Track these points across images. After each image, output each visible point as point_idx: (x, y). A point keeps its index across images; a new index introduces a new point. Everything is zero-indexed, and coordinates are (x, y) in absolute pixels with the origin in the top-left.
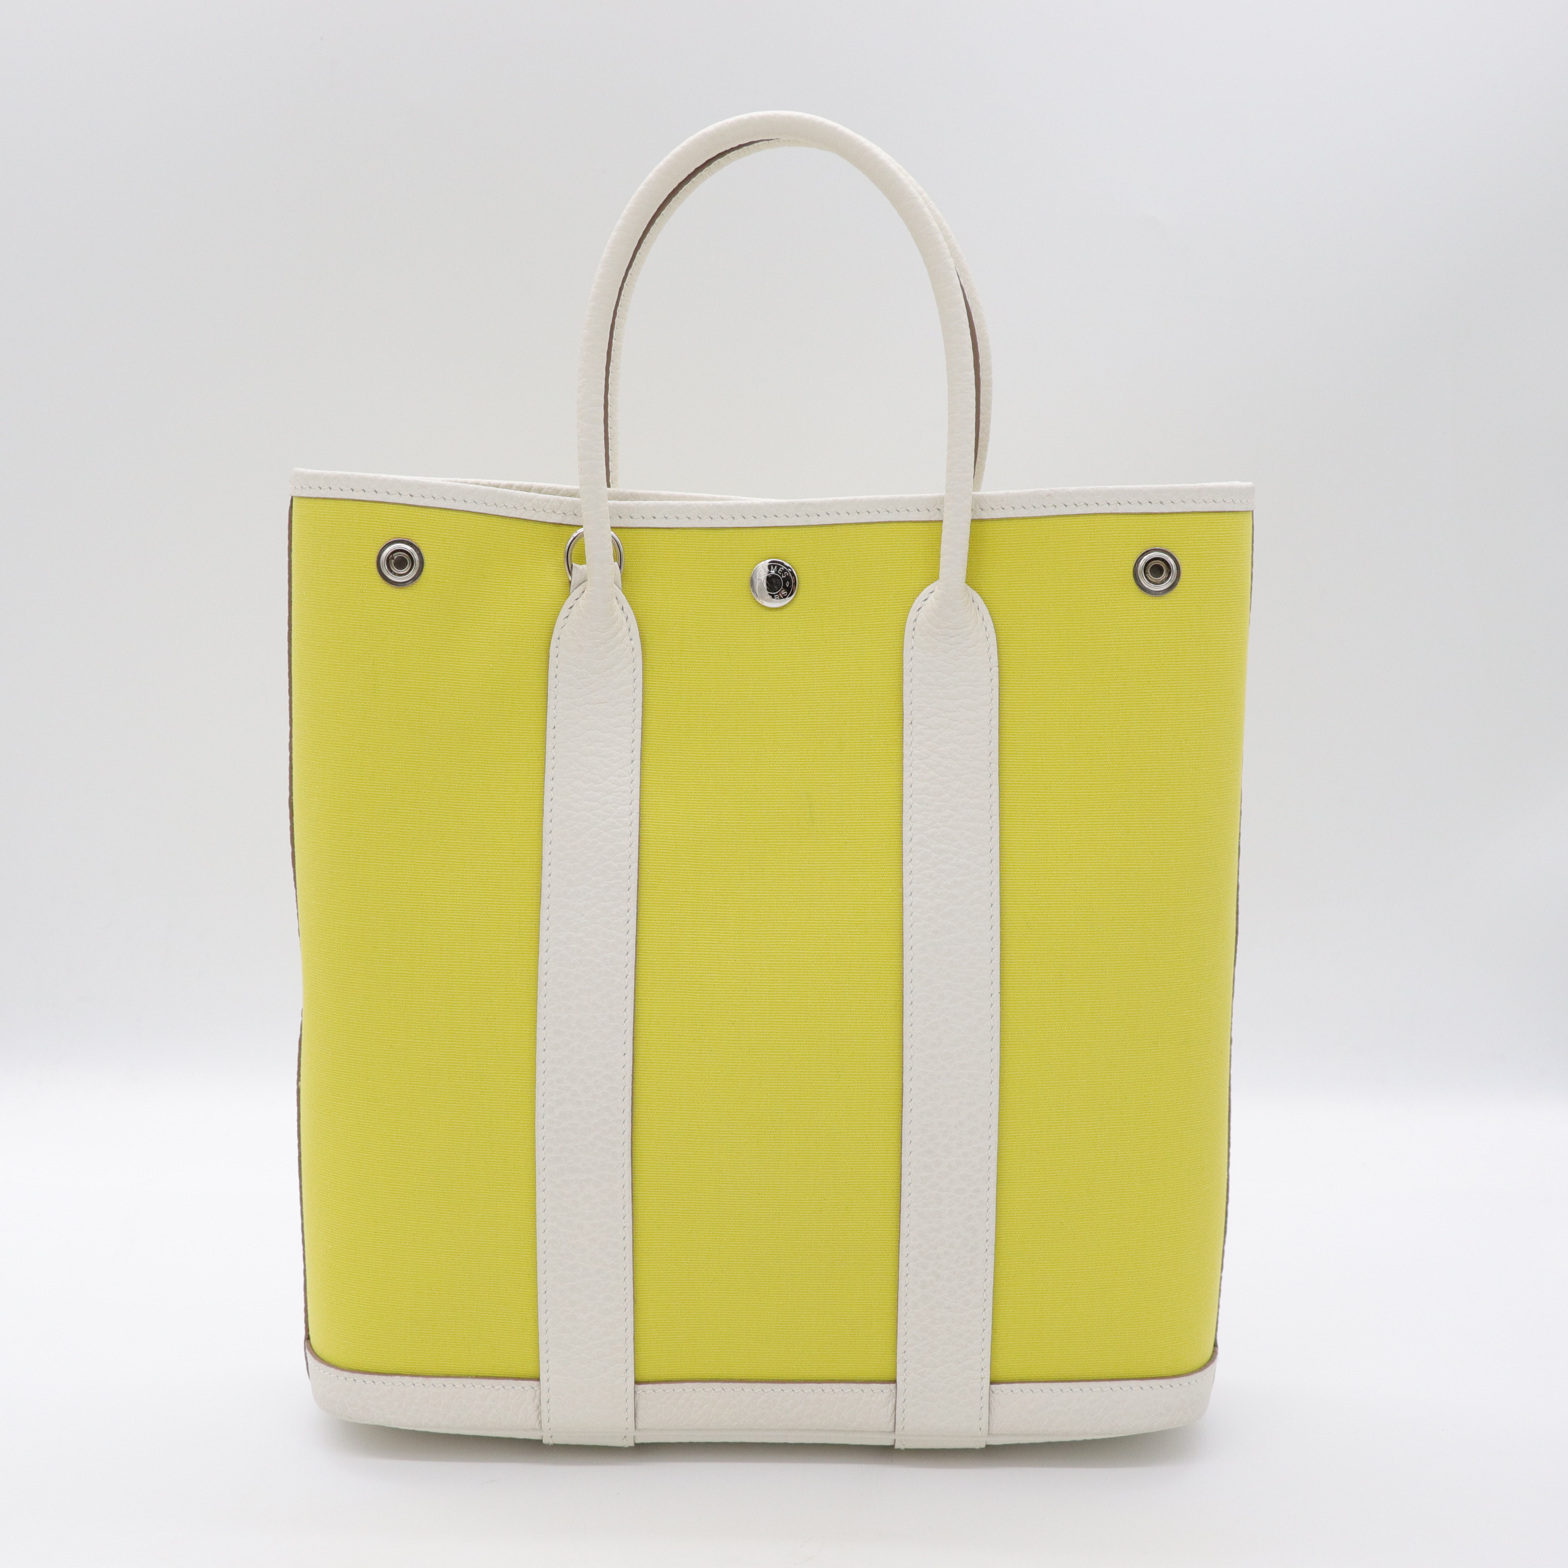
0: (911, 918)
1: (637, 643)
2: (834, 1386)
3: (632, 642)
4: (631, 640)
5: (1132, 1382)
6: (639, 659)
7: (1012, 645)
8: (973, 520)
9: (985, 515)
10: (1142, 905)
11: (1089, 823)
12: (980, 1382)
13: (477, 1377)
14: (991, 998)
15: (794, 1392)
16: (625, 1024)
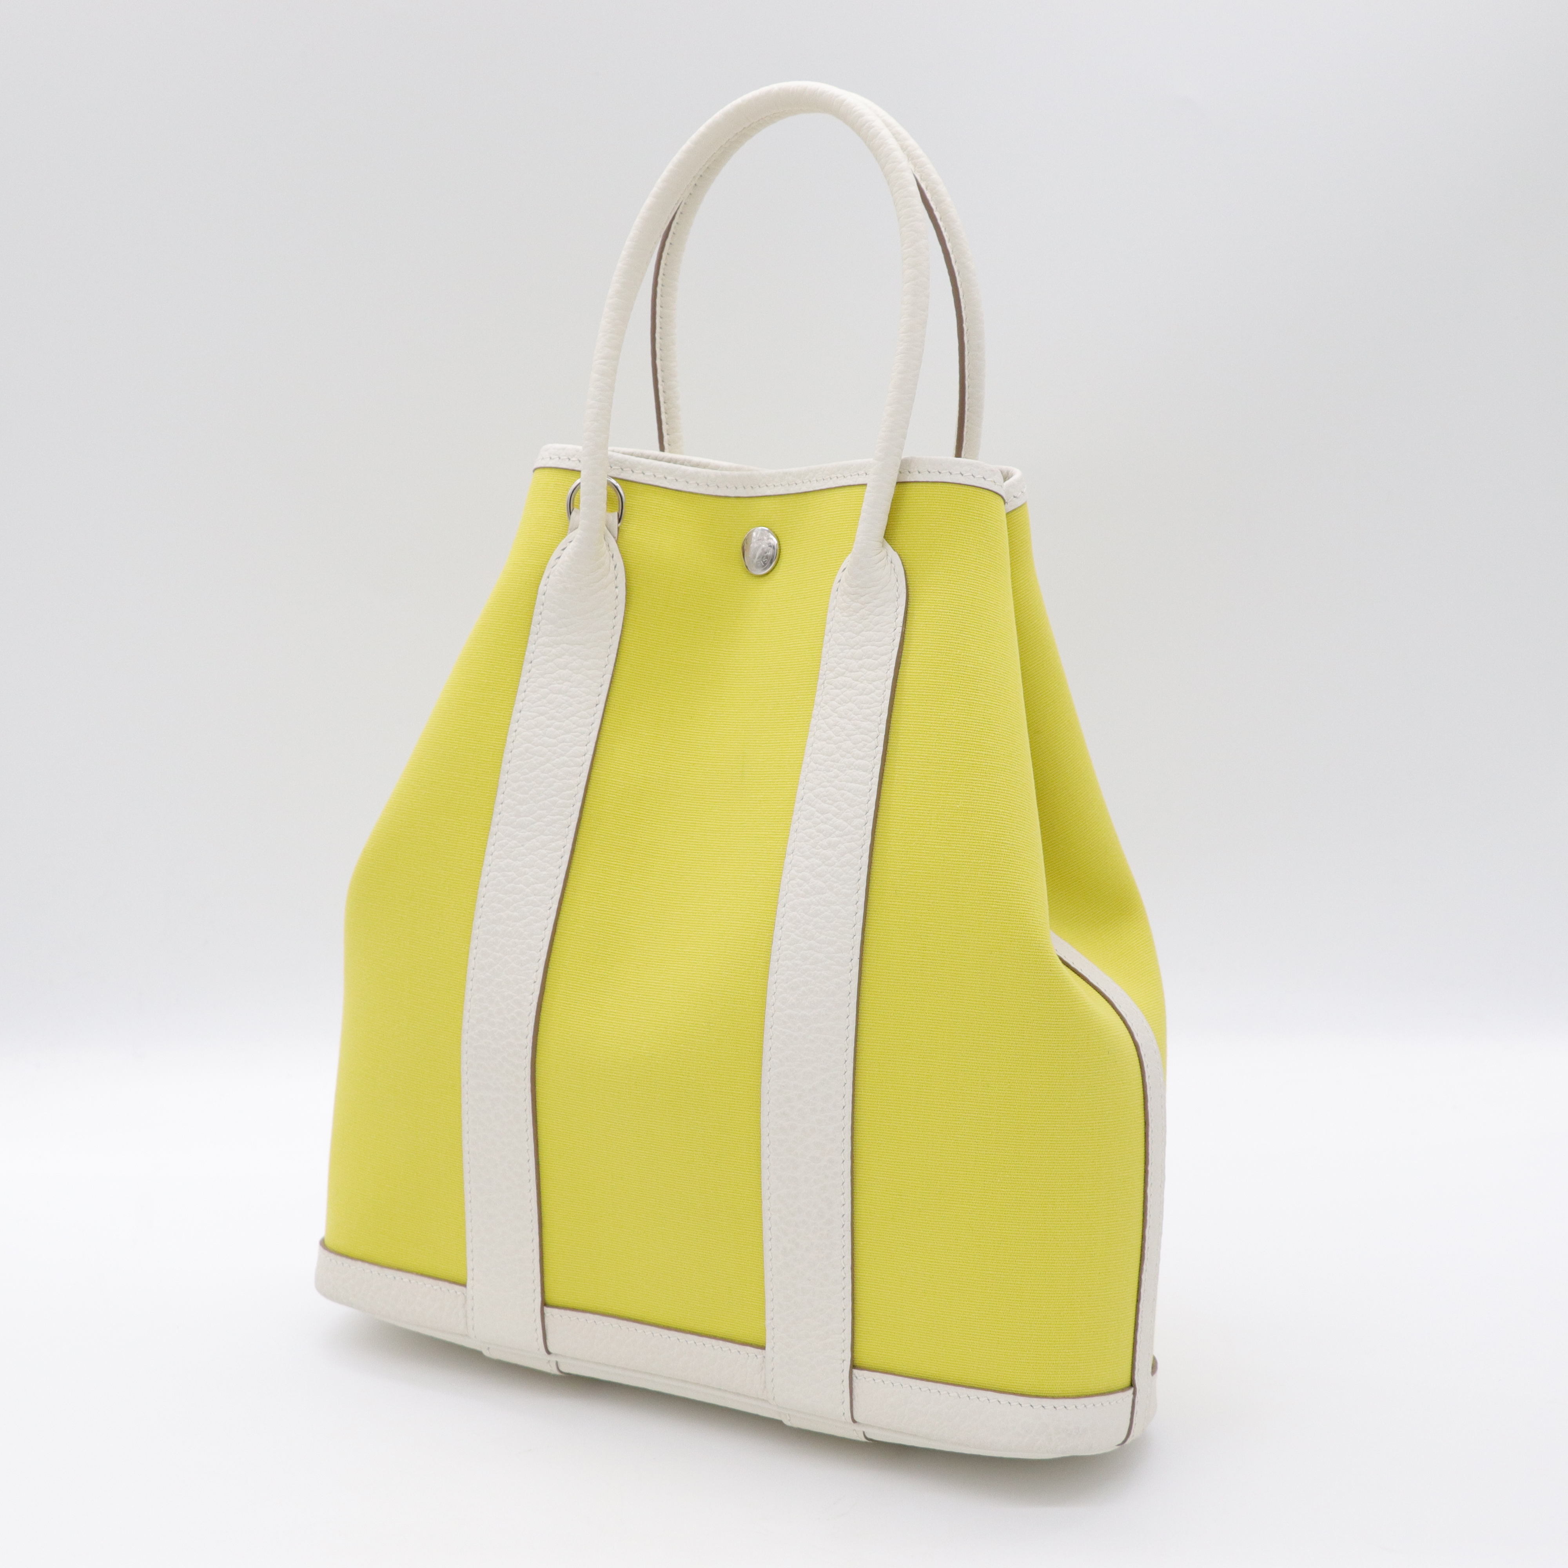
0: (788, 875)
1: (622, 592)
2: (714, 1341)
3: (617, 590)
4: (616, 587)
5: (980, 1391)
6: (622, 607)
7: (923, 606)
8: (898, 483)
9: (909, 478)
10: (1010, 882)
11: (967, 792)
12: (841, 1364)
13: (422, 1275)
14: (850, 963)
15: (679, 1341)
16: (539, 953)
